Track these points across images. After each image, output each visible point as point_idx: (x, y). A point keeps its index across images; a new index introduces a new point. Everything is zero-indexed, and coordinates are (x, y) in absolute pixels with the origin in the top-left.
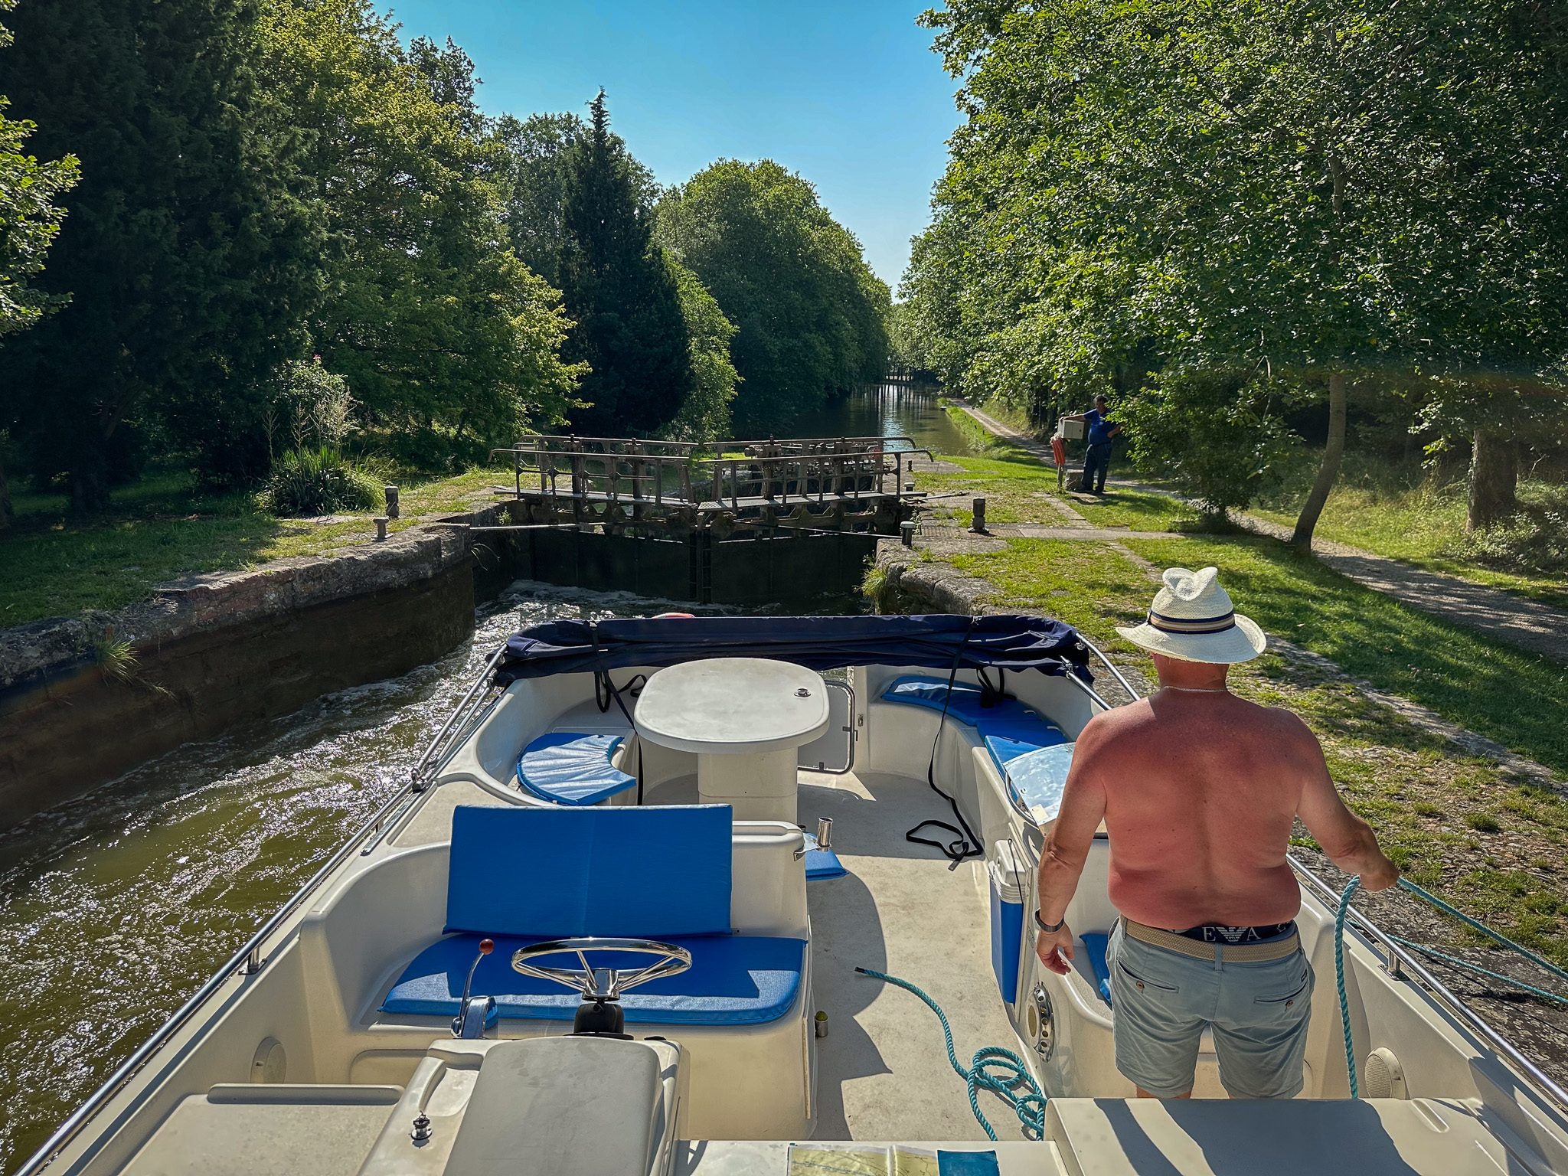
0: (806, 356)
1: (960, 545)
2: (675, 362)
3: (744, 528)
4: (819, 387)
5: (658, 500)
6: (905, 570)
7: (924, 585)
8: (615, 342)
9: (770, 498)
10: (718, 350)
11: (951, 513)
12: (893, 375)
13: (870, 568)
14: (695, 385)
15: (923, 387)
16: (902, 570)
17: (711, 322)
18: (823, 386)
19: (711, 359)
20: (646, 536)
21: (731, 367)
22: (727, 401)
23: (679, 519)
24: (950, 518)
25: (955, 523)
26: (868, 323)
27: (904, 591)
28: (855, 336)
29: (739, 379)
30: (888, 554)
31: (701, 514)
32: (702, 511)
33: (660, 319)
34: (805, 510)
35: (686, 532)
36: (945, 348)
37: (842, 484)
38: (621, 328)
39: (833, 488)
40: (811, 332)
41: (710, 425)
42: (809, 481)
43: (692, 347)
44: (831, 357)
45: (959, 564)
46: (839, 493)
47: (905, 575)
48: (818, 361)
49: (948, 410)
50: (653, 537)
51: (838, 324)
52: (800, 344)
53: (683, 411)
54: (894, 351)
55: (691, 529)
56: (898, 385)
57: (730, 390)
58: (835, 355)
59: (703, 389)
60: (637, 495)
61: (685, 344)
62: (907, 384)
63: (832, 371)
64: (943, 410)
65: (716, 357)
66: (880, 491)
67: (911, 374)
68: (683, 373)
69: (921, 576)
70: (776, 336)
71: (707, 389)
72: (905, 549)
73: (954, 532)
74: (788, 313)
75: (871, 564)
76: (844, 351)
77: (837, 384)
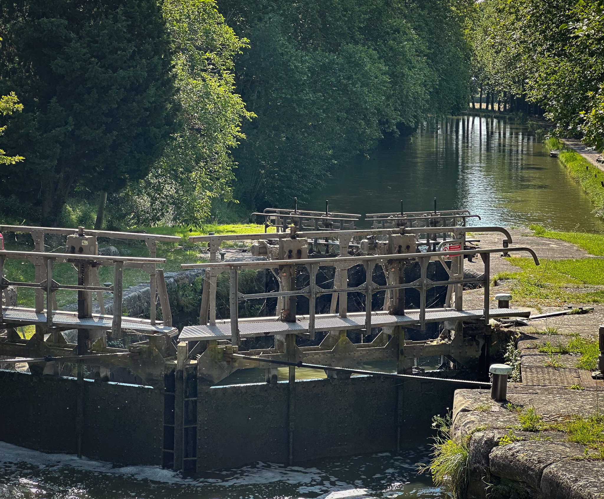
0: (349, 78)
1: (580, 400)
2: (152, 91)
3: (249, 365)
4: (368, 123)
5: (117, 322)
6: (497, 444)
7: (525, 469)
8: (59, 61)
9: (289, 319)
10: (216, 72)
11: (566, 343)
12: (480, 101)
13: (445, 437)
14: (180, 125)
15: (524, 121)
16: (491, 444)
17: (207, 33)
18: (375, 121)
19: (206, 86)
20: (96, 375)
21: (237, 98)
22: (229, 148)
23: (150, 351)
24: (564, 352)
25: (571, 361)
26: (442, 29)
27: (495, 478)
28: (423, 48)
29: (248, 114)
30: (470, 417)
31: (182, 344)
32: (184, 340)
33: (130, 28)
34: (344, 338)
35: (159, 372)
36: (554, 72)
37: (400, 299)
38: (69, 40)
39: (388, 303)
40: (357, 43)
41: (203, 183)
42: (349, 294)
43: (178, 70)
44: (386, 78)
45: (578, 436)
46: (397, 312)
47: (496, 452)
48: (367, 85)
49: (562, 157)
50: (107, 379)
51: (397, 31)
52: (341, 60)
53: (163, 162)
54: (481, 69)
55: (167, 367)
56: (487, 117)
57: (235, 130)
58: (393, 75)
59: (192, 129)
60: (84, 314)
61: (167, 66)
62: (500, 117)
63: (388, 99)
64: (554, 156)
65: (213, 82)
66: (459, 309)
67: (506, 102)
68: (162, 107)
69: (521, 456)
70: (305, 49)
71: (199, 130)
72: (496, 407)
73: (571, 378)
74: (322, 15)
75: (444, 429)
76: (406, 71)
77: (395, 118)
